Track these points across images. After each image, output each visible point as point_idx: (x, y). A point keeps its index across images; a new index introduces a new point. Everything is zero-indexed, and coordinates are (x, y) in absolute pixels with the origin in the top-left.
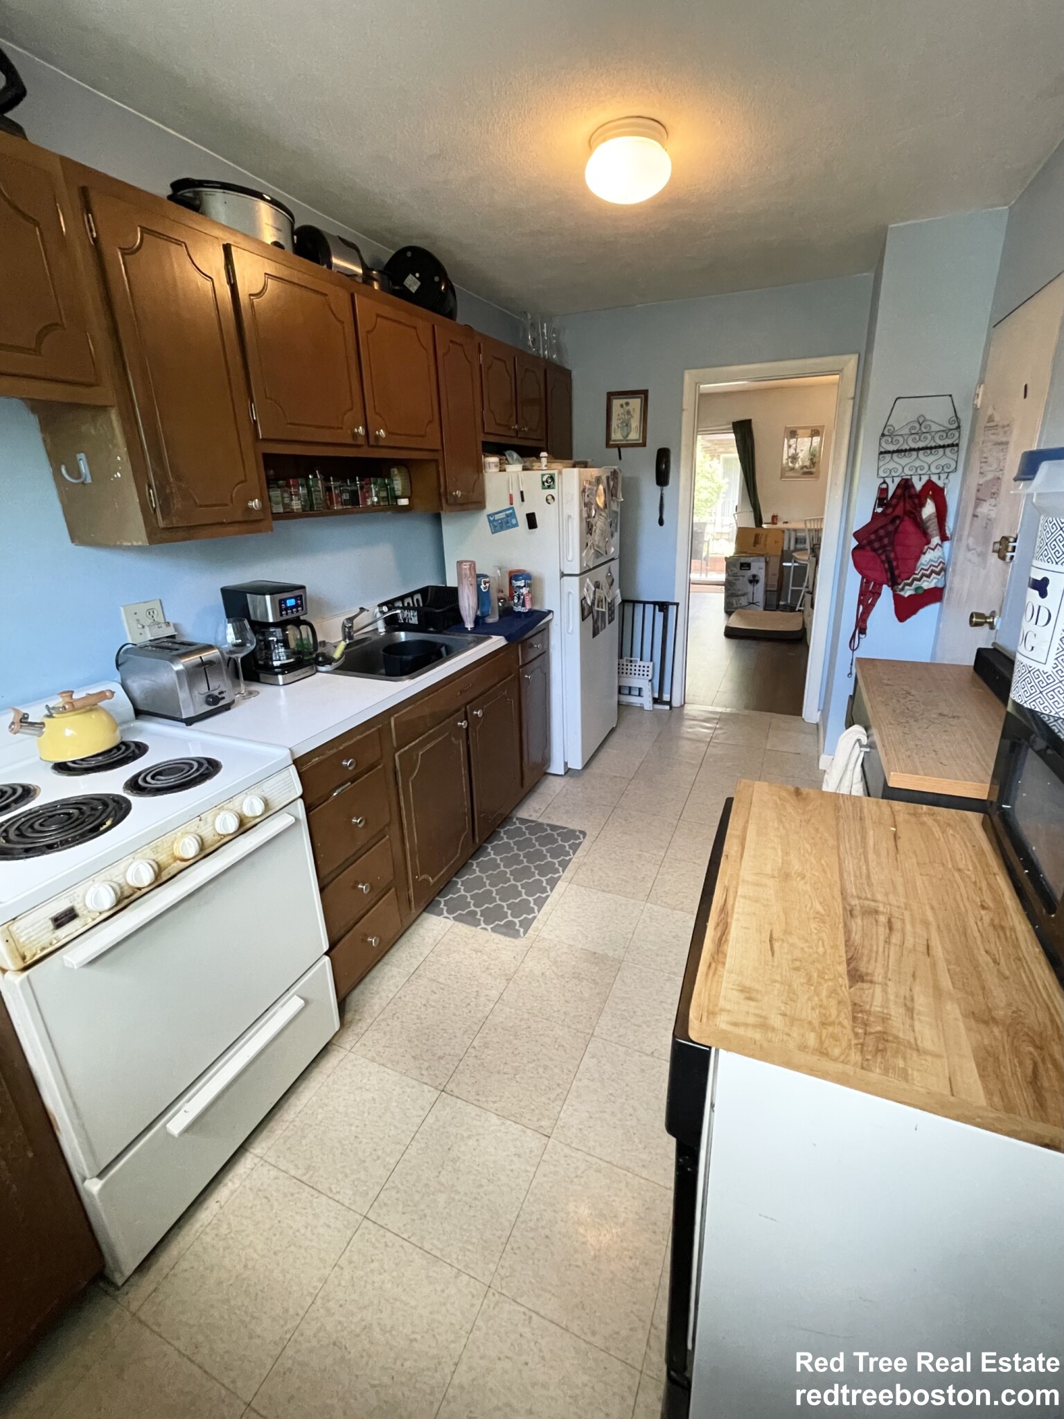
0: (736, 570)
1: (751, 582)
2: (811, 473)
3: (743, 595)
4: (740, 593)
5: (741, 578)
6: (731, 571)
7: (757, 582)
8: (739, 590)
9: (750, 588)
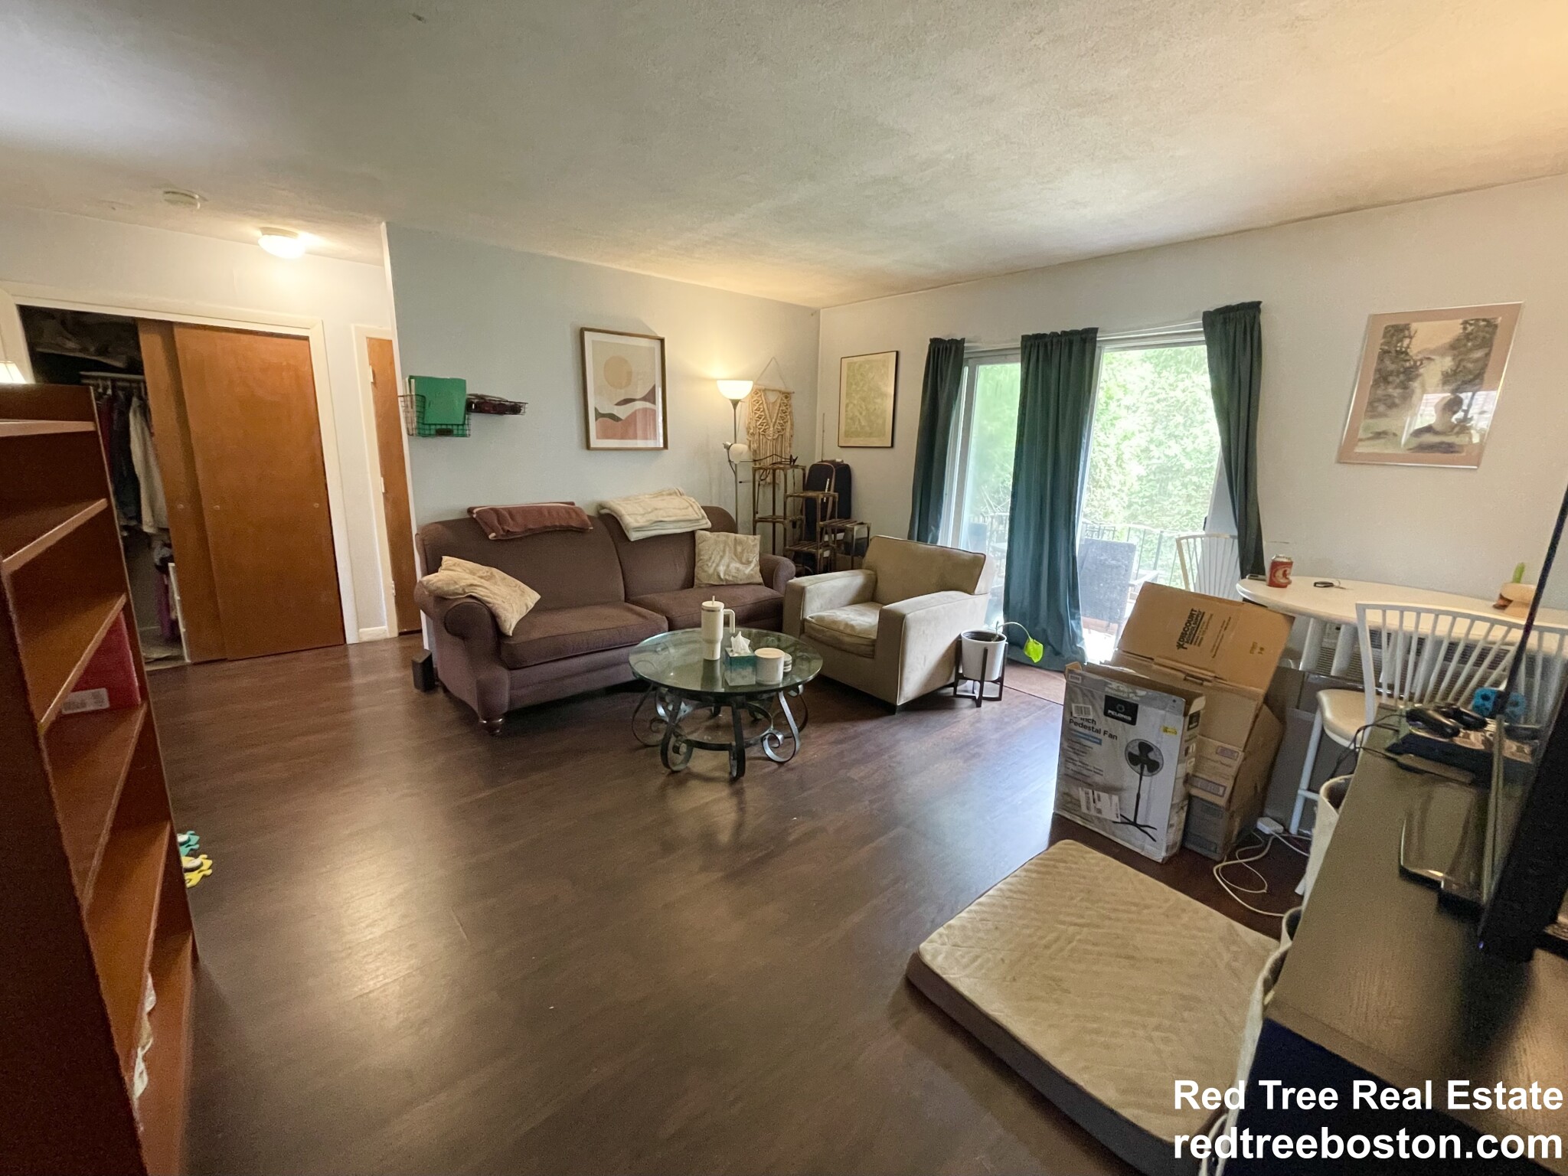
0: (1095, 712)
1: (1133, 759)
2: (1449, 448)
3: (1110, 790)
4: (1098, 779)
5: (1106, 739)
6: (1079, 710)
7: (1154, 767)
8: (1099, 772)
9: (1130, 776)
